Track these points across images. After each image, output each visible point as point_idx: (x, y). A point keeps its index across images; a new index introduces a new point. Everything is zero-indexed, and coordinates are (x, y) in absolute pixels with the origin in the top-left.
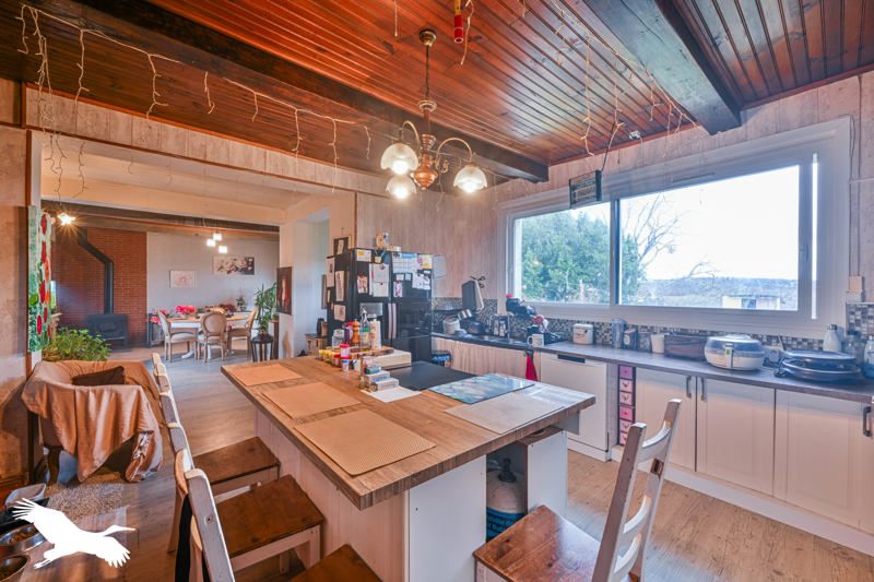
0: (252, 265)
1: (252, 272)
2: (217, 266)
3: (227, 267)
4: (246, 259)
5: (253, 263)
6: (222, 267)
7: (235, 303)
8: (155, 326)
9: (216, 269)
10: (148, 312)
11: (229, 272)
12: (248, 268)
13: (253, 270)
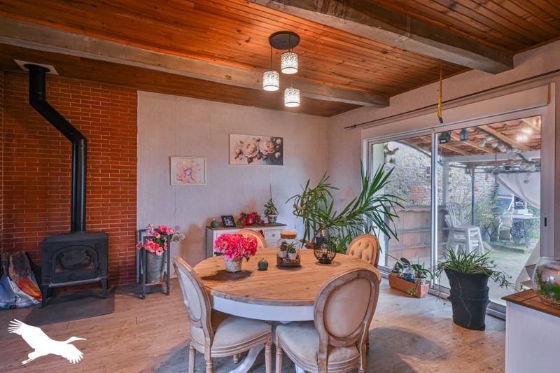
0: (281, 150)
1: (279, 161)
2: (234, 150)
3: (248, 152)
4: (273, 140)
5: (281, 145)
6: (241, 153)
7: (261, 212)
8: (151, 257)
9: (233, 156)
10: (138, 229)
11: (250, 160)
12: (275, 157)
13: (281, 157)
